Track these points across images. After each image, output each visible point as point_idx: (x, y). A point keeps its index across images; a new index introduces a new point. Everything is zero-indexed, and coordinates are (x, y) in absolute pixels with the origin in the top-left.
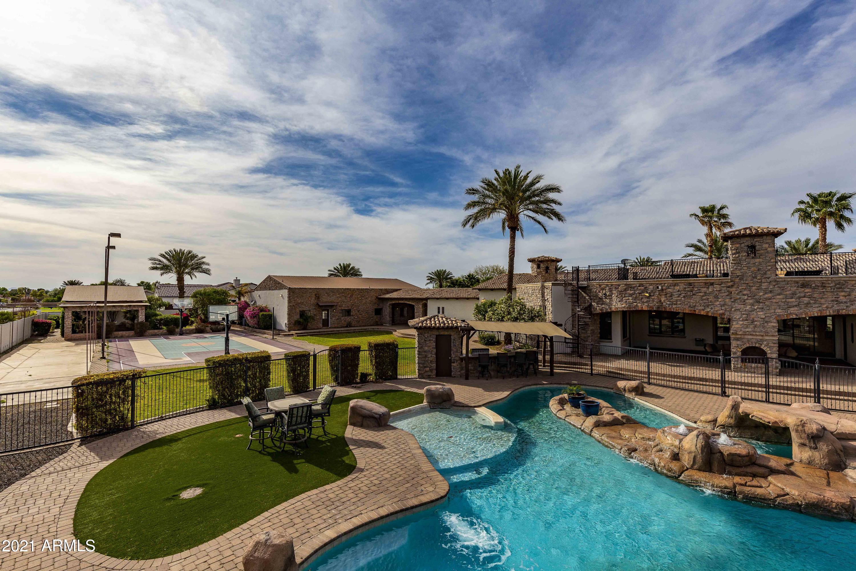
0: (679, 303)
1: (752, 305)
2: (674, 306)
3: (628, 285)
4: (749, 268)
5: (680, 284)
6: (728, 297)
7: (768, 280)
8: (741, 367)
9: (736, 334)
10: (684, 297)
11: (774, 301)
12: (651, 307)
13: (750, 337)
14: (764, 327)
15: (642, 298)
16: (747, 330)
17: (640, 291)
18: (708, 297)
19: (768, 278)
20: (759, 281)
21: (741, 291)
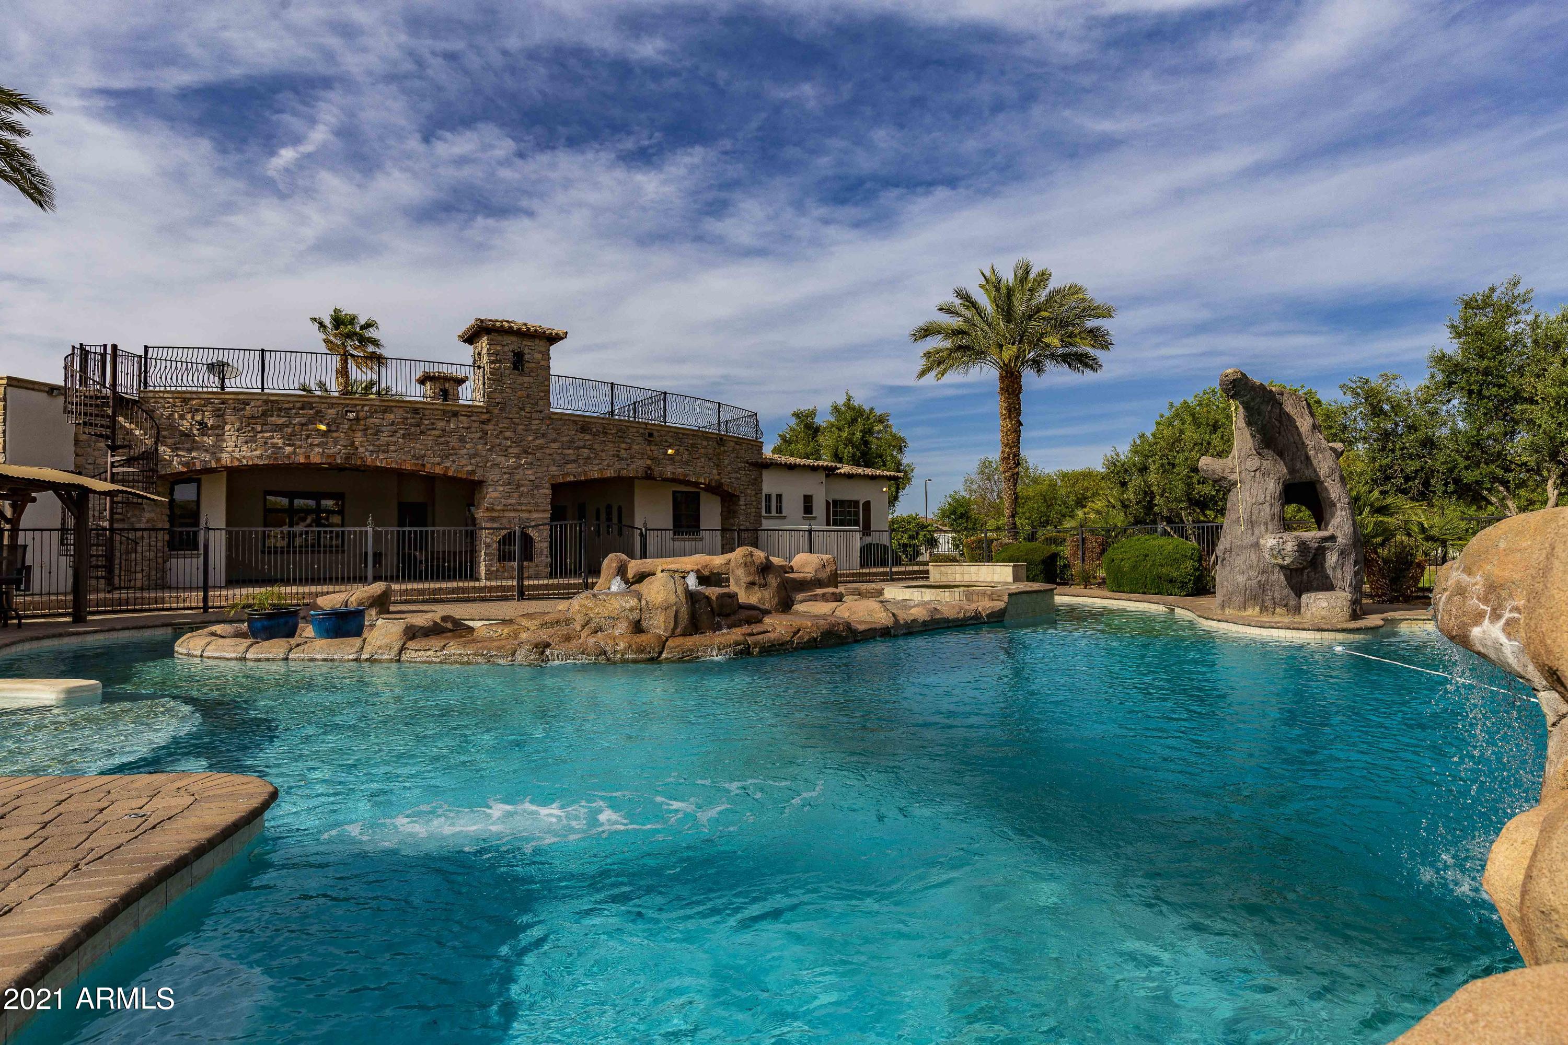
0: (392, 448)
1: (518, 457)
2: (381, 456)
3: (273, 402)
4: (514, 390)
5: (396, 410)
6: (482, 441)
7: (541, 416)
8: (497, 571)
9: (493, 510)
10: (404, 436)
11: (548, 451)
12: (329, 456)
13: (512, 514)
14: (533, 496)
15: (308, 437)
16: (510, 501)
17: (303, 420)
18: (448, 439)
19: (541, 412)
20: (528, 415)
21: (501, 432)
